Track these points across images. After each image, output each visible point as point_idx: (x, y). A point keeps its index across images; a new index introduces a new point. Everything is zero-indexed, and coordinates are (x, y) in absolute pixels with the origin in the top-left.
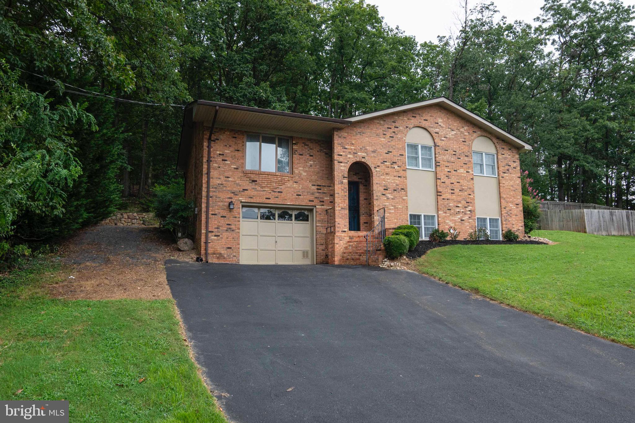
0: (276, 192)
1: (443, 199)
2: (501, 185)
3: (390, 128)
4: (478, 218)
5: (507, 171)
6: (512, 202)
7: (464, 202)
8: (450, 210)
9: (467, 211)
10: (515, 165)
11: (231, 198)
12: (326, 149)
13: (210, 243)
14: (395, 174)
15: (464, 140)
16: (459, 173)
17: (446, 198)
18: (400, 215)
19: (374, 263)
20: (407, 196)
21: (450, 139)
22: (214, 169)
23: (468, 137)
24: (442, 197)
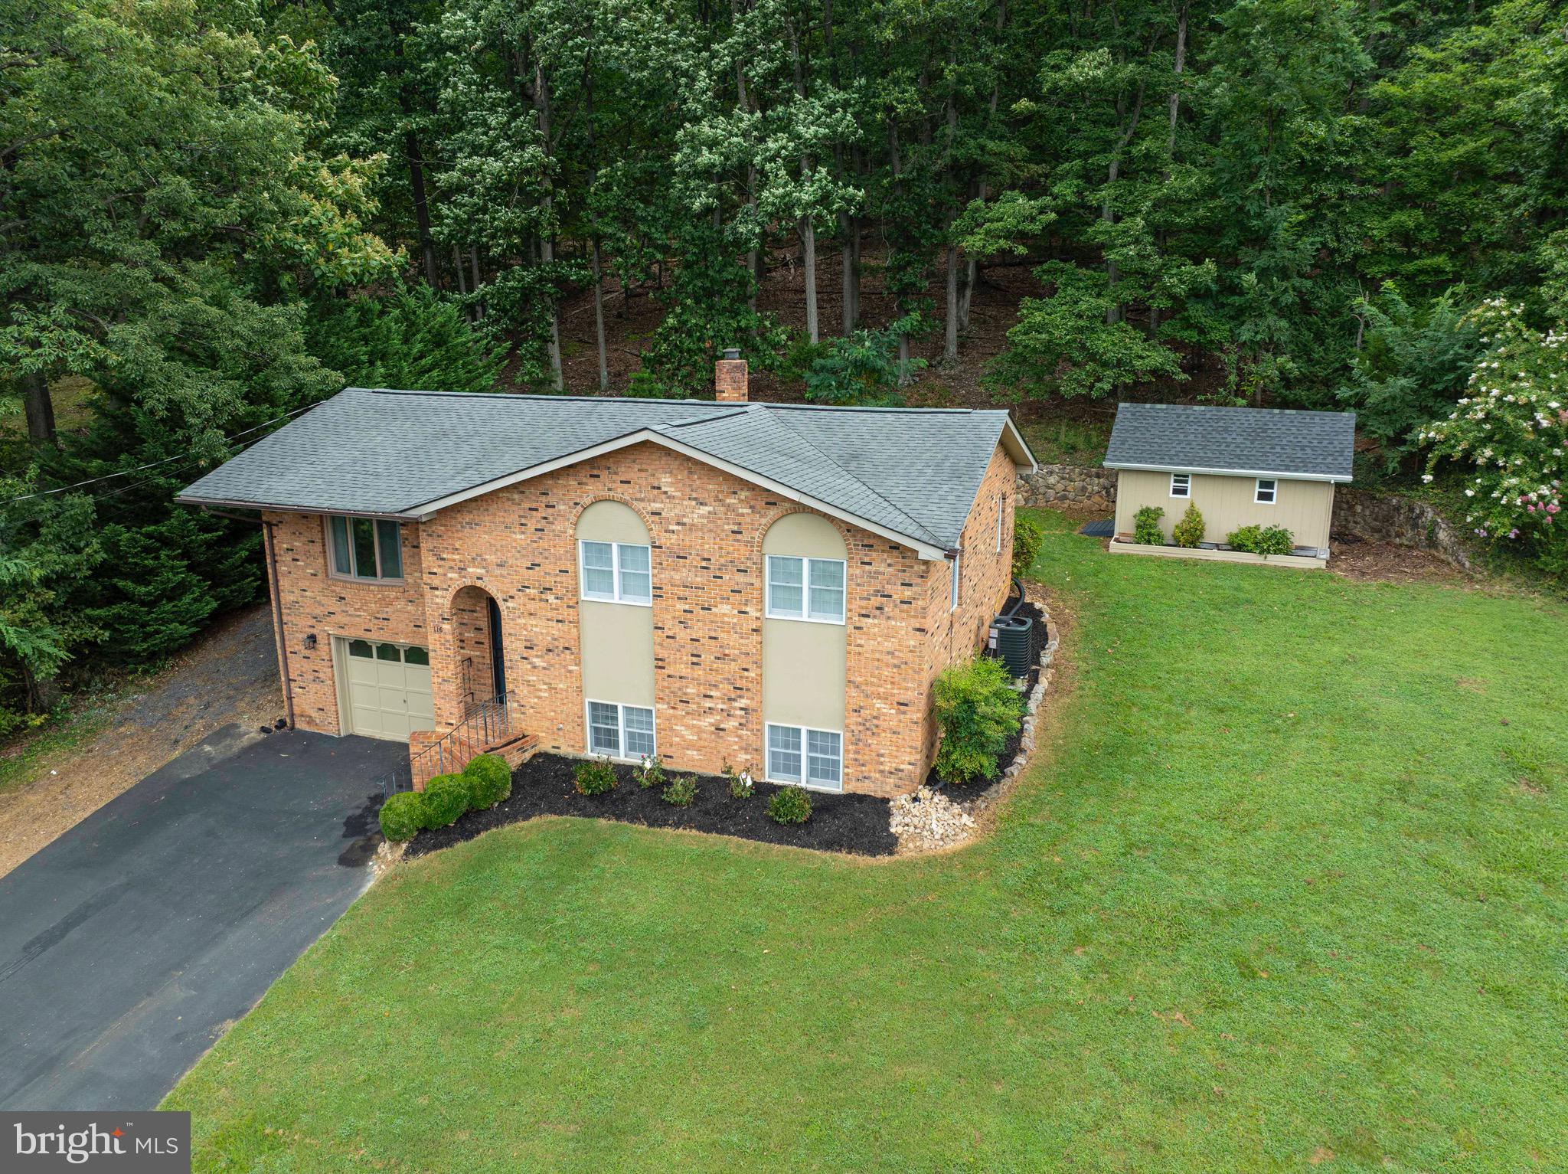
1: (669, 676)
3: (536, 510)
4: (772, 727)
5: (878, 612)
6: (884, 698)
8: (687, 702)
10: (908, 593)
11: (313, 627)
13: (294, 697)
15: (736, 528)
16: (716, 615)
17: (678, 674)
20: (577, 664)
21: (692, 528)
22: (283, 574)
23: (748, 520)
24: (666, 671)
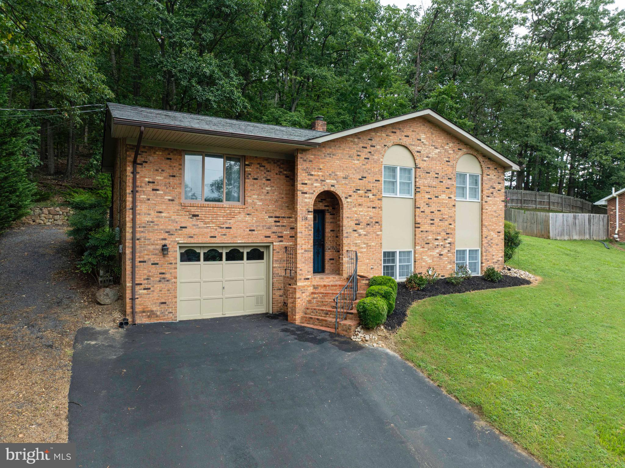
0: (223, 228)
1: (422, 231)
2: (483, 210)
3: (366, 148)
4: (457, 251)
5: (491, 195)
6: (493, 230)
7: (443, 234)
8: (429, 244)
9: (446, 243)
10: (500, 187)
11: (165, 239)
12: (286, 171)
13: (138, 298)
14: (370, 204)
15: (448, 160)
16: (440, 199)
17: (425, 230)
18: (374, 254)
19: (344, 333)
20: (381, 231)
21: (433, 159)
22: (141, 201)
23: (452, 156)
24: (420, 229)
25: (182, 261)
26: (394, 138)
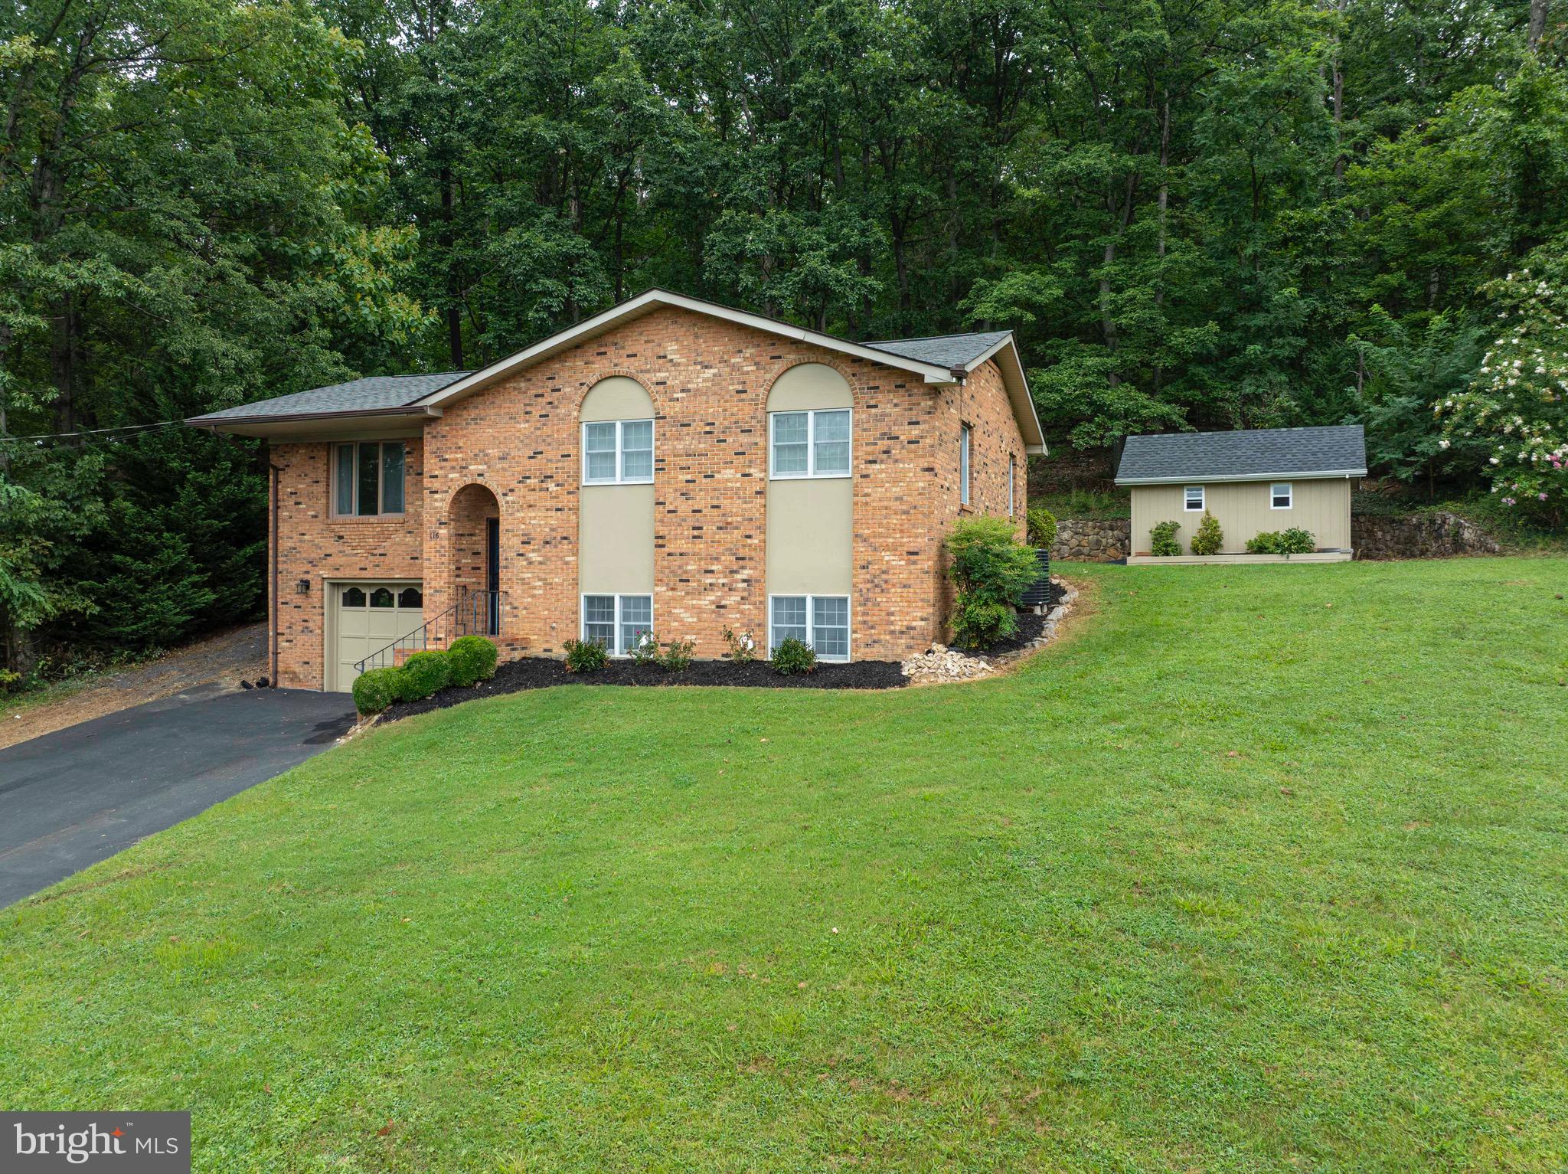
0: (376, 555)
1: (669, 554)
2: (856, 498)
3: (543, 396)
4: (776, 600)
5: (885, 456)
6: (893, 549)
7: (728, 559)
8: (688, 581)
9: (737, 581)
10: (916, 432)
11: (307, 572)
13: (280, 653)
14: (550, 503)
15: (740, 388)
16: (719, 481)
17: (678, 551)
20: (575, 554)
21: (697, 393)
23: (753, 377)
24: (666, 550)
25: (344, 605)
26: (601, 366)
